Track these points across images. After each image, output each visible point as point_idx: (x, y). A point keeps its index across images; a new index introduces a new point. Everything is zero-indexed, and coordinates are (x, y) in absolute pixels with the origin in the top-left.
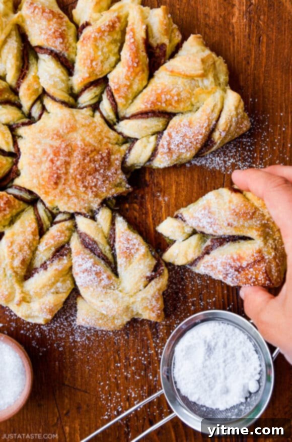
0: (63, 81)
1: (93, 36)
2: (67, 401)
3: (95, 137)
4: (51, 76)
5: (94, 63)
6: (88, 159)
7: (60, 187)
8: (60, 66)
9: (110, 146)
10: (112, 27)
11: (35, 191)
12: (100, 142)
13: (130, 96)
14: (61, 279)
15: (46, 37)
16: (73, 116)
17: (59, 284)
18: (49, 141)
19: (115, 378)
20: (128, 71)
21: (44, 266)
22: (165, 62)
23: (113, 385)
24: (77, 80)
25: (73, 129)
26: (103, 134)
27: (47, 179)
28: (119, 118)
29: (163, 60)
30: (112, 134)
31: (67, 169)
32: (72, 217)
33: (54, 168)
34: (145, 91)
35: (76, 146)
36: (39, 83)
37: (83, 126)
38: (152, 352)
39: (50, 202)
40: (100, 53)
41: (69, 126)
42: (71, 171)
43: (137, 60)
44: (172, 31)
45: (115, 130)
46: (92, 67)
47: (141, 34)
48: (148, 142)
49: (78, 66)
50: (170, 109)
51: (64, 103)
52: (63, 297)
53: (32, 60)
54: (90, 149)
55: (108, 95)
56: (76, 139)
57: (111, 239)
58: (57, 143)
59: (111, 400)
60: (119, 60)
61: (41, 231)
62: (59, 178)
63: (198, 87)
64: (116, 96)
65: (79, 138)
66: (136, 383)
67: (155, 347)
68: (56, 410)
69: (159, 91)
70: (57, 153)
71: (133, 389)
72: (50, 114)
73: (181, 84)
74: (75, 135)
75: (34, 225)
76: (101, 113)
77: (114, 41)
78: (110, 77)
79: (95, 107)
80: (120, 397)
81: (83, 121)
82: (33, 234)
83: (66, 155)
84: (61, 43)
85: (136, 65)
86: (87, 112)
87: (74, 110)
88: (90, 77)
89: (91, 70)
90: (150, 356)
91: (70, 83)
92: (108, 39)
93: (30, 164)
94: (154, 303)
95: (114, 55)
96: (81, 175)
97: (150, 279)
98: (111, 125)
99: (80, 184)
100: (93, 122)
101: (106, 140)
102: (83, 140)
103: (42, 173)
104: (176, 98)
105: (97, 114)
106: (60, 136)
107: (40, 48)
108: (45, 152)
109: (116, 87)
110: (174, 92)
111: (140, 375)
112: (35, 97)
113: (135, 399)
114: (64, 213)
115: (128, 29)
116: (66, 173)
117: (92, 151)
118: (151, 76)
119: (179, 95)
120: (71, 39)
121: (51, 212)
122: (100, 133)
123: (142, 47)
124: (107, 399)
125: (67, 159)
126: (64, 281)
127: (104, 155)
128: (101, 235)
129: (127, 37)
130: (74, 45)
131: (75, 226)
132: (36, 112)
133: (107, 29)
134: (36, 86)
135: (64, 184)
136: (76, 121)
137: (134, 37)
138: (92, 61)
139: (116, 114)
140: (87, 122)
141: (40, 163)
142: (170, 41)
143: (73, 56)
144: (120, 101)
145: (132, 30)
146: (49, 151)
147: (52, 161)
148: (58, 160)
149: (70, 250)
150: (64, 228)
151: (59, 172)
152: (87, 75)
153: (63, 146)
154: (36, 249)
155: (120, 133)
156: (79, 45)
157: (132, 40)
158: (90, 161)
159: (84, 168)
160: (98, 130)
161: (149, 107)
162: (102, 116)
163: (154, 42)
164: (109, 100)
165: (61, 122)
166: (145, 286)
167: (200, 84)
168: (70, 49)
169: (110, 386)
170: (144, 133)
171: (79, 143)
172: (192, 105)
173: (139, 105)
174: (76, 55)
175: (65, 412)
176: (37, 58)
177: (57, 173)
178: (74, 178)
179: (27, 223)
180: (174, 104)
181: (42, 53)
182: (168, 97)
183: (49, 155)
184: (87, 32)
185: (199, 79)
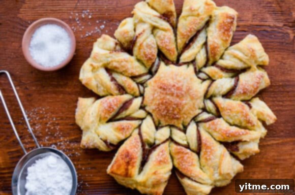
0: (220, 92)
1: (244, 111)
2: (34, 88)
3: (187, 110)
4: (222, 86)
5: (229, 111)
6: (175, 106)
7: (159, 90)
8: (228, 91)
9: (182, 119)
10: (249, 122)
11: (157, 75)
12: (184, 113)
13: (210, 131)
14: (105, 90)
15: (244, 84)
16: (200, 98)
17: (102, 88)
18: (185, 84)
19: (46, 117)
20: (224, 130)
21: (113, 79)
22: (228, 151)
23: (43, 116)
24: (219, 100)
25: (192, 98)
26: (189, 115)
27: (163, 82)
28: (198, 123)
29: (229, 150)
30: (189, 120)
31: (169, 94)
32: (142, 95)
33: (170, 87)
34: (213, 139)
35: (183, 100)
36: (218, 78)
37: (194, 104)
38: (62, 139)
39: (150, 83)
40: (234, 114)
41: (194, 96)
42: (168, 97)
43: (230, 136)
44: (245, 155)
45: (191, 121)
46: (227, 109)
47: (244, 138)
48: (183, 140)
49: (228, 101)
50: (202, 153)
51: (207, 92)
52: (95, 90)
53: (231, 74)
54: (181, 107)
55: (211, 117)
56: (186, 99)
57: (129, 118)
58: (184, 89)
59: (33, 114)
60: (231, 125)
61: (133, 77)
62: (164, 89)
63: (214, 170)
64: (210, 122)
65: (187, 102)
66: (43, 129)
67: (64, 141)
68: (29, 82)
69: (212, 148)
70: (178, 89)
71: (40, 127)
72: (201, 84)
73: (216, 161)
74: (189, 99)
75: (137, 74)
76: (201, 113)
77: (241, 122)
78: (221, 119)
79: (204, 110)
80: (36, 120)
81: (196, 104)
82: (132, 73)
83: (177, 94)
84: (240, 93)
85: (227, 135)
86: (202, 105)
87: (202, 98)
88: (221, 108)
89: (225, 109)
90: (59, 138)
91: (218, 96)
92: (242, 119)
93: (172, 73)
94: (91, 144)
95: (234, 122)
96: (166, 102)
97: (105, 142)
98: (194, 119)
99: (160, 101)
100: (196, 109)
101: (185, 116)
102: (186, 104)
103: (167, 80)
104: (208, 158)
105: (200, 111)
106: (188, 91)
107: (238, 80)
108: (179, 81)
109: (215, 123)
110: (212, 157)
111: (48, 131)
112: (210, 75)
113: (34, 128)
114: (144, 91)
115: (247, 131)
116: (166, 94)
117: (179, 109)
118: (221, 143)
119: (210, 159)
120: (242, 98)
121: (144, 83)
122: (189, 113)
123: (237, 139)
124: (34, 112)
125: (175, 95)
126: (104, 91)
127: (177, 116)
128: (131, 112)
129: (243, 131)
130: (240, 99)
131: (136, 97)
132: (202, 75)
133: (248, 119)
134: (217, 76)
135: (161, 93)
136: (197, 99)
137: (243, 134)
138: (230, 110)
139: (201, 122)
140: (196, 106)
141: (173, 79)
142: (240, 154)
143: (233, 98)
144: (207, 124)
145: (247, 133)
146: (180, 85)
147: (174, 86)
148: (174, 89)
149: (122, 94)
150: (135, 91)
151: (168, 90)
152: (222, 106)
153: (183, 93)
154: (123, 75)
155: (189, 124)
156: (239, 102)
157: (241, 133)
158: (173, 108)
159: (170, 104)
160: (191, 112)
161: (204, 141)
162: (199, 114)
163: (240, 145)
164: (208, 118)
165: (196, 91)
166: (101, 139)
167: (216, 172)
168: (237, 97)
169: (42, 114)
170: (189, 138)
171: (184, 102)
172: (204, 166)
173: (205, 136)
174: (234, 100)
175: (28, 87)
176: (232, 77)
177: (167, 89)
178: (164, 98)
179: (138, 70)
180: (205, 156)
181: (235, 81)
182: (209, 153)
183: (177, 84)
184: (246, 107)
185: (218, 171)
